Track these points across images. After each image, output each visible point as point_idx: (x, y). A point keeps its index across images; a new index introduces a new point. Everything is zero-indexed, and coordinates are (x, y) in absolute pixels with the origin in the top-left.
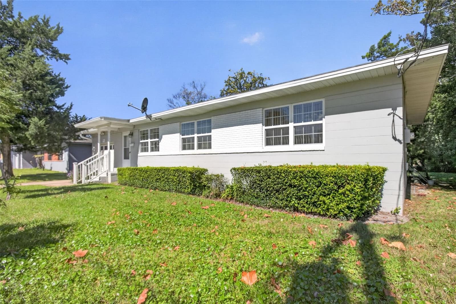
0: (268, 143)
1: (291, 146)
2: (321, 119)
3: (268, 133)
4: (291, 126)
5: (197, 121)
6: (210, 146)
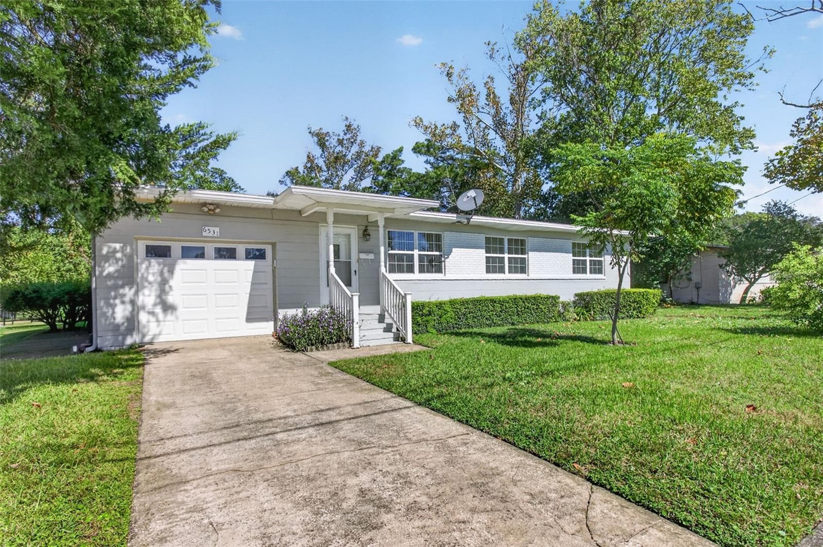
0: (575, 271)
1: (589, 275)
2: (600, 257)
3: (574, 262)
4: (588, 259)
5: (507, 238)
6: (523, 270)
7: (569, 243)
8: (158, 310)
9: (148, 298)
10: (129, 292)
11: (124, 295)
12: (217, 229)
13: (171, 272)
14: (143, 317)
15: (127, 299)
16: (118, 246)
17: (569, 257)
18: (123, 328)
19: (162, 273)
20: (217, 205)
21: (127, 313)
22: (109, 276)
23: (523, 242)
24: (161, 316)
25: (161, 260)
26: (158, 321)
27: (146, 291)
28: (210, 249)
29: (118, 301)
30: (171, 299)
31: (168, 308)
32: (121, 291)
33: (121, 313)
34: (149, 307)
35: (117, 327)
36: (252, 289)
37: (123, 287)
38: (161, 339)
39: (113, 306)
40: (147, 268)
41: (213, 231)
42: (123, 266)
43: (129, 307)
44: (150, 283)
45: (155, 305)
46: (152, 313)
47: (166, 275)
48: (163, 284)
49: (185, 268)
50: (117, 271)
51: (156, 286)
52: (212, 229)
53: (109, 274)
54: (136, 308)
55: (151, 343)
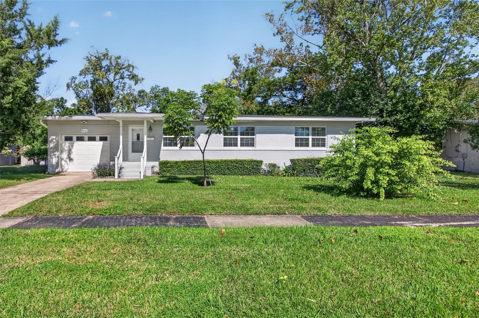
0: (297, 145)
1: (310, 148)
2: (325, 136)
3: (297, 140)
4: (310, 137)
5: (240, 127)
6: (253, 145)
7: (293, 128)
8: (68, 160)
9: (65, 156)
10: (57, 154)
11: (55, 155)
12: (87, 130)
13: (72, 146)
14: (63, 162)
15: (56, 156)
16: (54, 137)
17: (293, 137)
18: (55, 166)
19: (69, 147)
20: (86, 121)
21: (56, 161)
22: (52, 148)
23: (253, 129)
24: (69, 162)
25: (69, 142)
26: (67, 164)
27: (64, 153)
28: (86, 138)
29: (54, 157)
30: (72, 156)
31: (71, 159)
32: (55, 153)
33: (54, 161)
34: (65, 159)
35: (53, 165)
36: (101, 153)
37: (55, 152)
38: (69, 171)
39: (52, 158)
40: (65, 145)
41: (85, 131)
42: (56, 144)
43: (57, 159)
44: (65, 150)
45: (67, 158)
46: (66, 161)
47: (71, 147)
48: (70, 151)
49: (77, 145)
50: (54, 146)
51: (67, 151)
52: (85, 130)
53: (51, 147)
54: (60, 159)
55: (65, 171)
